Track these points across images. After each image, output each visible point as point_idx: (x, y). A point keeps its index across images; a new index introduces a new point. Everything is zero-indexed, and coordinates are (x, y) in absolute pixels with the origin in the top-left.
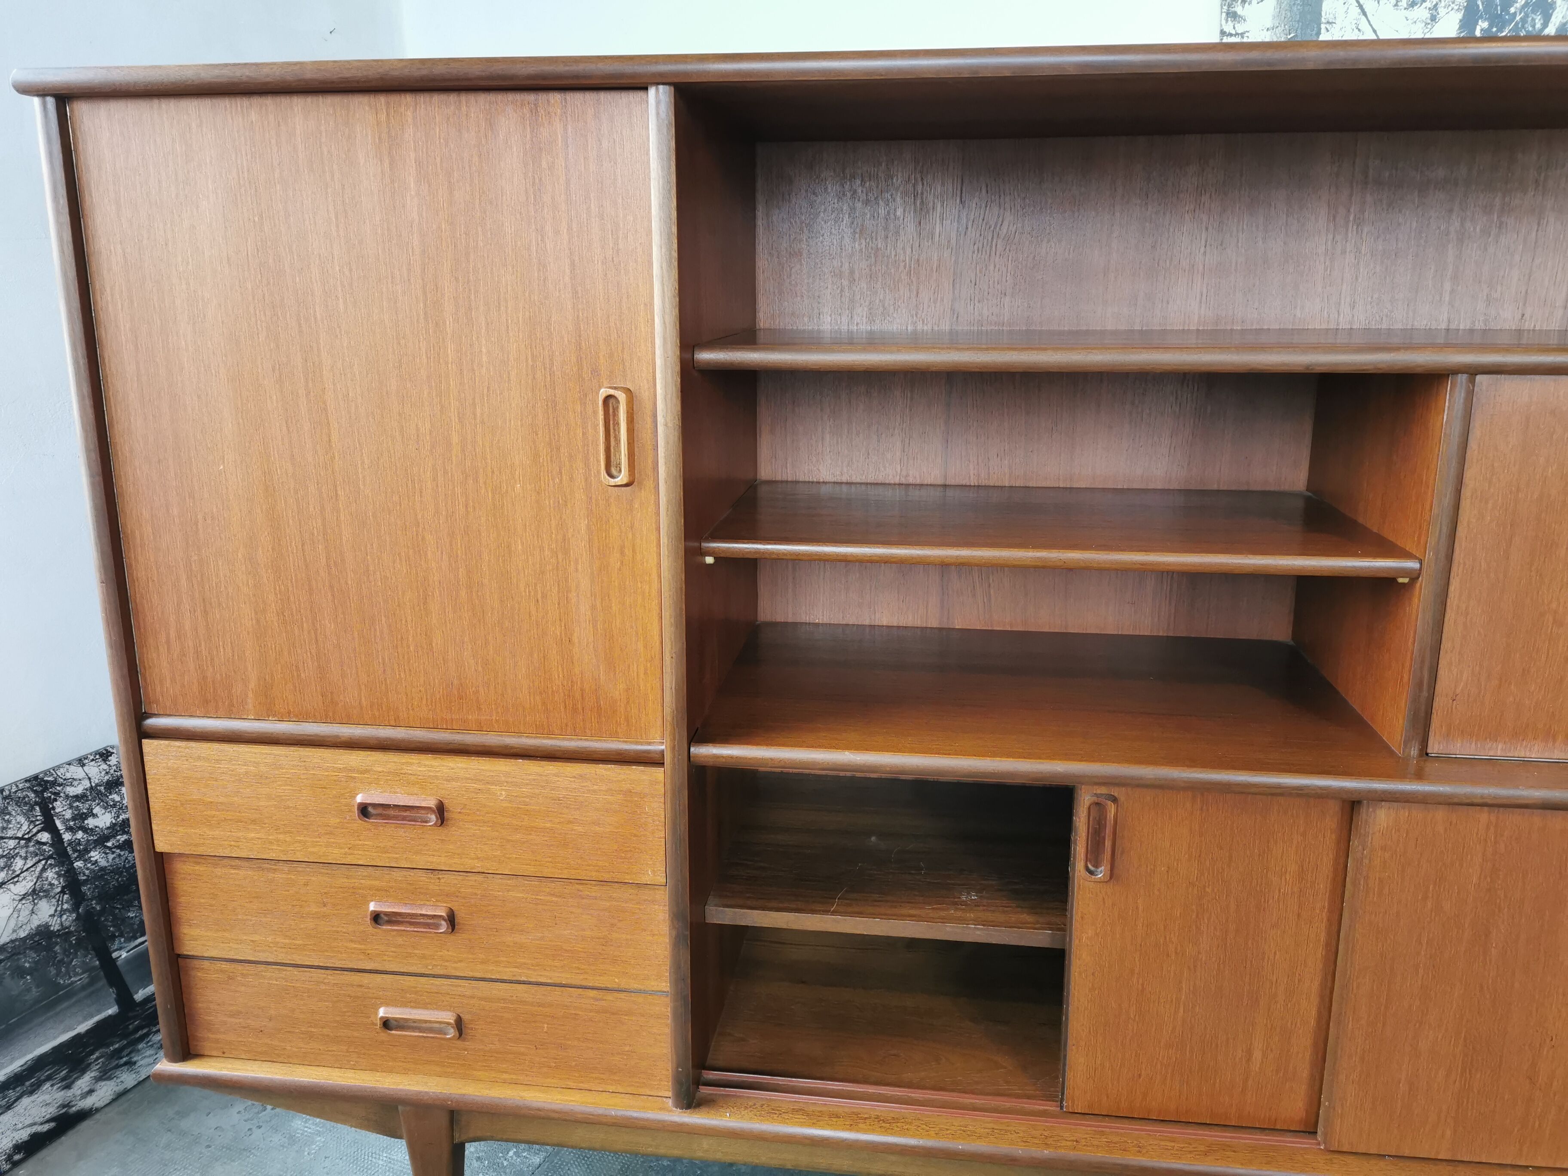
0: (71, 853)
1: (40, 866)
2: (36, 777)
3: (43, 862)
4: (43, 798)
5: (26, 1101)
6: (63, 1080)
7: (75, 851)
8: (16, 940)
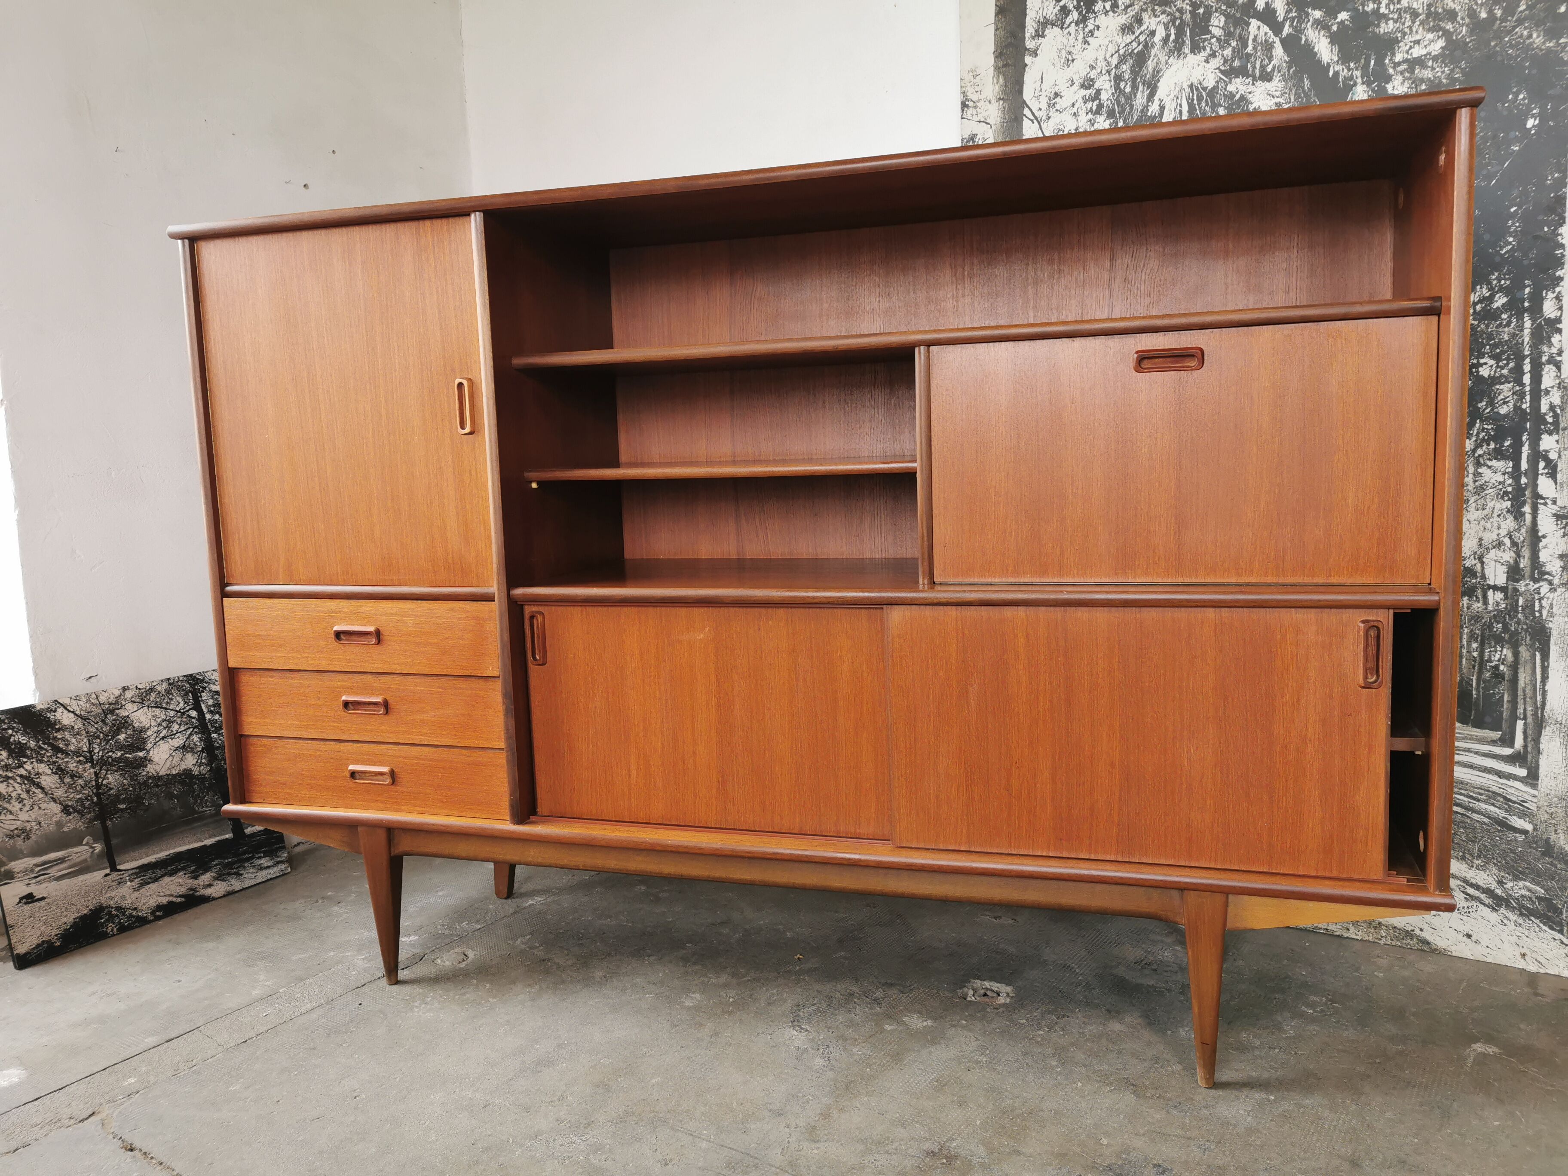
0: (210, 727)
1: (189, 732)
2: (191, 675)
3: (191, 729)
4: (195, 689)
5: (167, 879)
6: (192, 872)
7: (213, 726)
8: (170, 775)
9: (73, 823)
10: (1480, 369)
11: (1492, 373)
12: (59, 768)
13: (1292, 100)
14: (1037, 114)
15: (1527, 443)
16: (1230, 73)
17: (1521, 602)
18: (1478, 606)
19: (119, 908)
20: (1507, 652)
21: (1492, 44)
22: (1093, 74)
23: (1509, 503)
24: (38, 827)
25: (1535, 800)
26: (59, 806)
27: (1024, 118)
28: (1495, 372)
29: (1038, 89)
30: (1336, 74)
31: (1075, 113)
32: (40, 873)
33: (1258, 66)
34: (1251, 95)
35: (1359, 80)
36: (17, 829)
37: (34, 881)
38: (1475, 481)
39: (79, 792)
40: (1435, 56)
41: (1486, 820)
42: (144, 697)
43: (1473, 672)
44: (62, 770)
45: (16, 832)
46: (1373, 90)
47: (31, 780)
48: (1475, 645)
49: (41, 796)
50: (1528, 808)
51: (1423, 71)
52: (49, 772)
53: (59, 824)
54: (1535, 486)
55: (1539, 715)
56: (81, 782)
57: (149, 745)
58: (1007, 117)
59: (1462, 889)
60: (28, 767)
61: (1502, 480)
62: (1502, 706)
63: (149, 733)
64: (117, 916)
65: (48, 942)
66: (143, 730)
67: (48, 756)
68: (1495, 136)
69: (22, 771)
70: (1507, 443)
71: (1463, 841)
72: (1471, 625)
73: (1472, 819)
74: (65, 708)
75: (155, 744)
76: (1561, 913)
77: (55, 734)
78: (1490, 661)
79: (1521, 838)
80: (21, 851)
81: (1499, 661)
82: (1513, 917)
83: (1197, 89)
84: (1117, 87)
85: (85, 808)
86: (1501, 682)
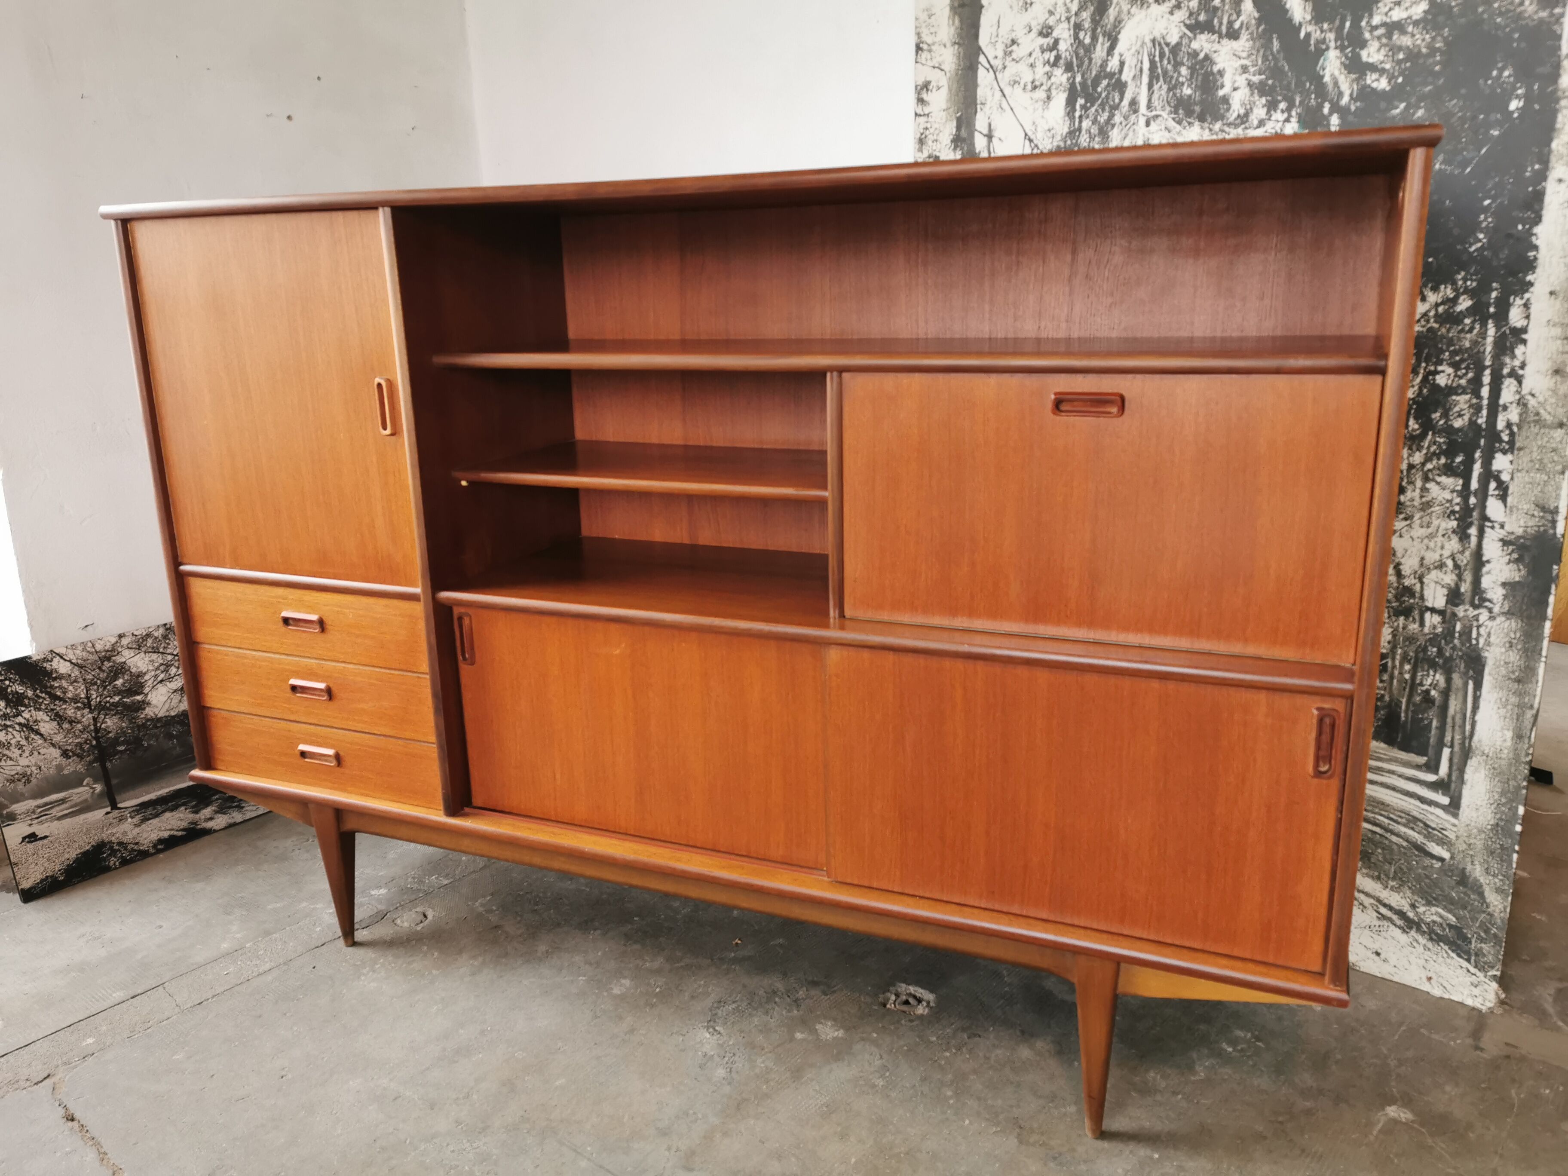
5: (168, 815)
6: (192, 807)
8: (168, 716)
9: (73, 766)
10: (1437, 377)
11: (1450, 382)
12: (57, 715)
13: (1260, 63)
14: (992, 62)
15: (1480, 461)
16: (1196, 27)
17: (1458, 627)
19: (121, 844)
20: (1440, 678)
21: (1480, 10)
22: (1051, 21)
23: (1454, 524)
24: (38, 771)
25: (1454, 829)
26: (58, 751)
27: (979, 65)
28: (1453, 381)
29: (994, 34)
30: (1308, 35)
31: (1031, 65)
32: (41, 814)
33: (1225, 21)
34: (1215, 55)
35: (1332, 44)
36: (17, 773)
37: (37, 821)
38: (1422, 497)
40: (1416, 20)
41: (1405, 844)
42: (139, 644)
43: (1404, 695)
44: (60, 717)
45: (17, 776)
46: (1346, 56)
47: (29, 728)
48: (1407, 667)
49: (40, 742)
50: (1446, 836)
51: (1402, 37)
52: (48, 719)
53: (59, 768)
54: (1484, 507)
55: (1467, 745)
57: (147, 689)
58: (962, 63)
59: (1375, 908)
60: (26, 715)
61: (1450, 498)
62: (1430, 732)
63: (147, 678)
64: (119, 850)
65: (52, 877)
66: (141, 675)
67: (45, 704)
68: (1474, 117)
69: (20, 719)
70: (1459, 459)
71: (1380, 861)
72: (1405, 646)
73: (1390, 841)
74: (62, 658)
75: (153, 687)
76: (1470, 943)
77: (52, 683)
78: (1421, 684)
79: (1437, 865)
80: (23, 794)
81: (1430, 685)
82: (1423, 940)
83: (1160, 44)
84: (1076, 37)
85: (84, 751)
86: (1431, 708)
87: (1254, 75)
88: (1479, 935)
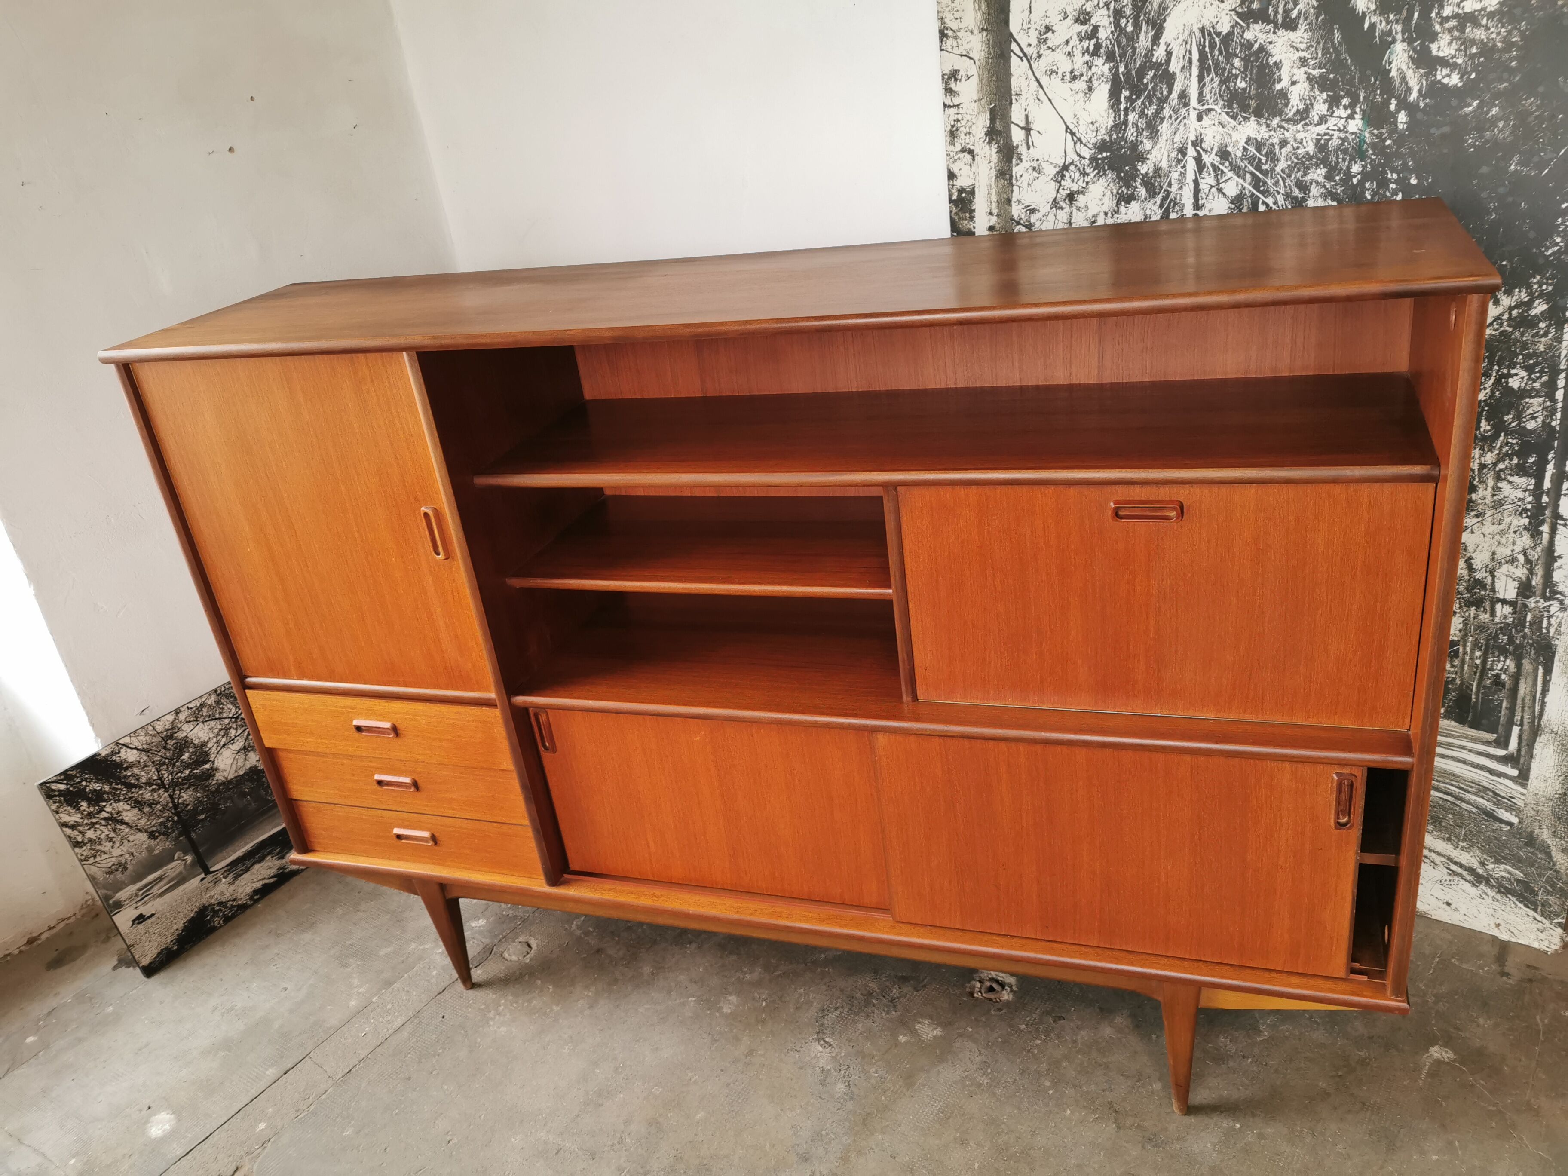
1: (246, 733)
5: (257, 866)
8: (238, 776)
9: (161, 845)
10: (1510, 380)
11: (1523, 385)
12: (136, 801)
13: (1320, 55)
14: (1025, 51)
15: (1553, 462)
16: (1248, 16)
17: (1529, 617)
18: (1485, 617)
19: (220, 904)
20: (1510, 663)
22: (1089, 7)
23: (1527, 521)
24: (132, 858)
25: (1523, 797)
26: (145, 834)
27: (1012, 54)
28: (1526, 384)
29: (1026, 20)
30: (1373, 26)
31: (1069, 53)
32: (144, 895)
33: (1281, 10)
34: (1271, 46)
35: (1399, 37)
36: (113, 865)
37: (140, 903)
38: (1493, 495)
39: (161, 816)
40: (1491, 11)
41: (1474, 810)
42: (196, 716)
43: (1474, 678)
44: (139, 802)
45: (113, 867)
46: (1414, 50)
47: (114, 820)
48: (1478, 653)
49: (127, 830)
50: (1515, 804)
51: (1475, 30)
52: (128, 807)
53: (150, 850)
54: (1556, 506)
55: (1536, 724)
56: (159, 807)
57: (213, 756)
58: (992, 52)
59: (1446, 865)
60: (108, 809)
61: (1522, 497)
62: (1500, 712)
63: (210, 745)
64: (220, 910)
65: (166, 949)
66: (204, 744)
67: (123, 795)
68: (1553, 116)
69: (104, 815)
70: (1531, 460)
71: (1451, 825)
72: (1477, 634)
73: (1461, 808)
74: (128, 747)
75: (218, 753)
76: (1537, 895)
77: (125, 773)
78: (1492, 669)
79: (1506, 828)
80: (123, 882)
81: (1501, 670)
82: (1492, 893)
83: (1210, 34)
84: (1117, 24)
85: (169, 829)
86: (1501, 690)
87: (1314, 69)
88: (1546, 888)
